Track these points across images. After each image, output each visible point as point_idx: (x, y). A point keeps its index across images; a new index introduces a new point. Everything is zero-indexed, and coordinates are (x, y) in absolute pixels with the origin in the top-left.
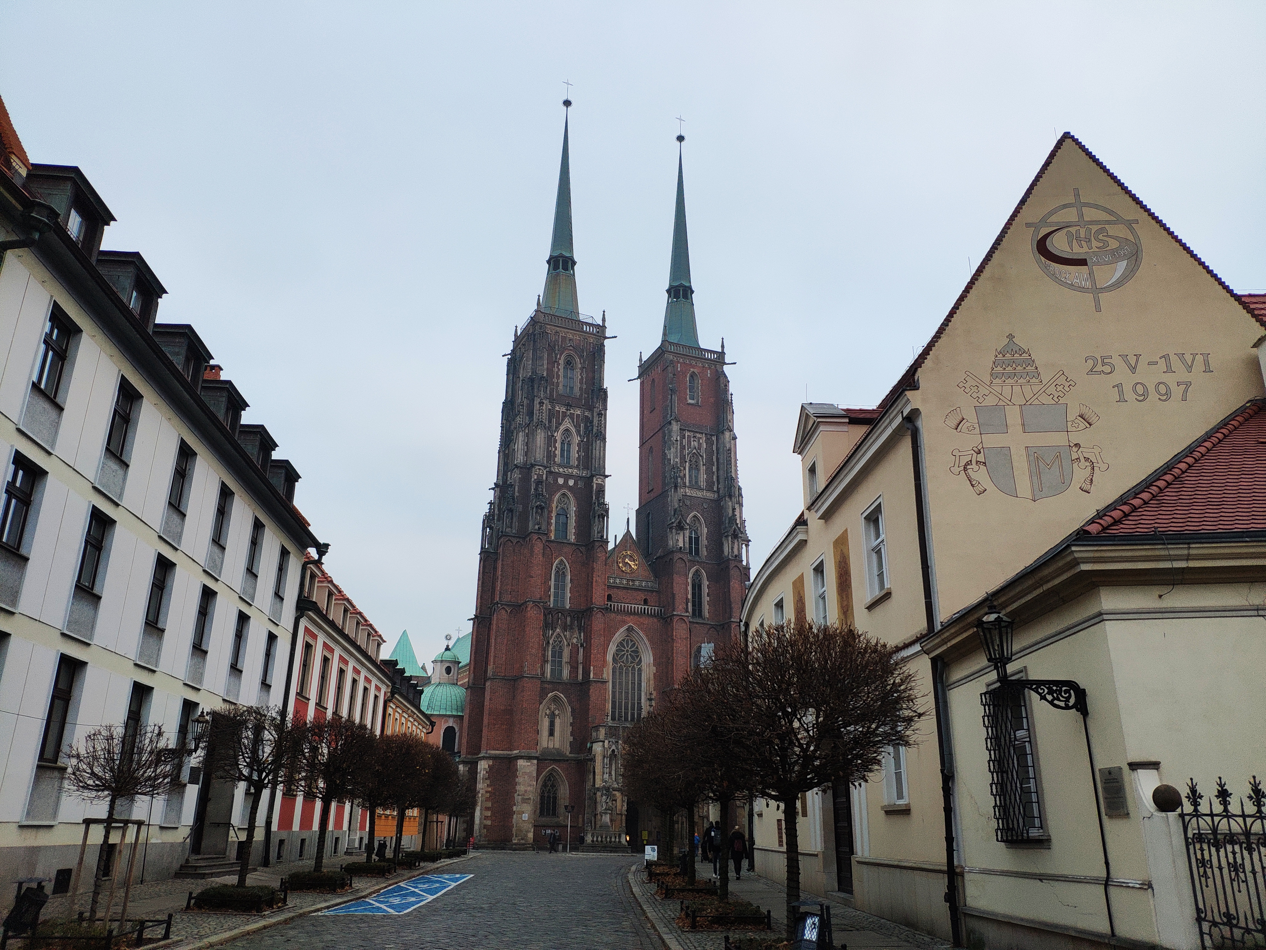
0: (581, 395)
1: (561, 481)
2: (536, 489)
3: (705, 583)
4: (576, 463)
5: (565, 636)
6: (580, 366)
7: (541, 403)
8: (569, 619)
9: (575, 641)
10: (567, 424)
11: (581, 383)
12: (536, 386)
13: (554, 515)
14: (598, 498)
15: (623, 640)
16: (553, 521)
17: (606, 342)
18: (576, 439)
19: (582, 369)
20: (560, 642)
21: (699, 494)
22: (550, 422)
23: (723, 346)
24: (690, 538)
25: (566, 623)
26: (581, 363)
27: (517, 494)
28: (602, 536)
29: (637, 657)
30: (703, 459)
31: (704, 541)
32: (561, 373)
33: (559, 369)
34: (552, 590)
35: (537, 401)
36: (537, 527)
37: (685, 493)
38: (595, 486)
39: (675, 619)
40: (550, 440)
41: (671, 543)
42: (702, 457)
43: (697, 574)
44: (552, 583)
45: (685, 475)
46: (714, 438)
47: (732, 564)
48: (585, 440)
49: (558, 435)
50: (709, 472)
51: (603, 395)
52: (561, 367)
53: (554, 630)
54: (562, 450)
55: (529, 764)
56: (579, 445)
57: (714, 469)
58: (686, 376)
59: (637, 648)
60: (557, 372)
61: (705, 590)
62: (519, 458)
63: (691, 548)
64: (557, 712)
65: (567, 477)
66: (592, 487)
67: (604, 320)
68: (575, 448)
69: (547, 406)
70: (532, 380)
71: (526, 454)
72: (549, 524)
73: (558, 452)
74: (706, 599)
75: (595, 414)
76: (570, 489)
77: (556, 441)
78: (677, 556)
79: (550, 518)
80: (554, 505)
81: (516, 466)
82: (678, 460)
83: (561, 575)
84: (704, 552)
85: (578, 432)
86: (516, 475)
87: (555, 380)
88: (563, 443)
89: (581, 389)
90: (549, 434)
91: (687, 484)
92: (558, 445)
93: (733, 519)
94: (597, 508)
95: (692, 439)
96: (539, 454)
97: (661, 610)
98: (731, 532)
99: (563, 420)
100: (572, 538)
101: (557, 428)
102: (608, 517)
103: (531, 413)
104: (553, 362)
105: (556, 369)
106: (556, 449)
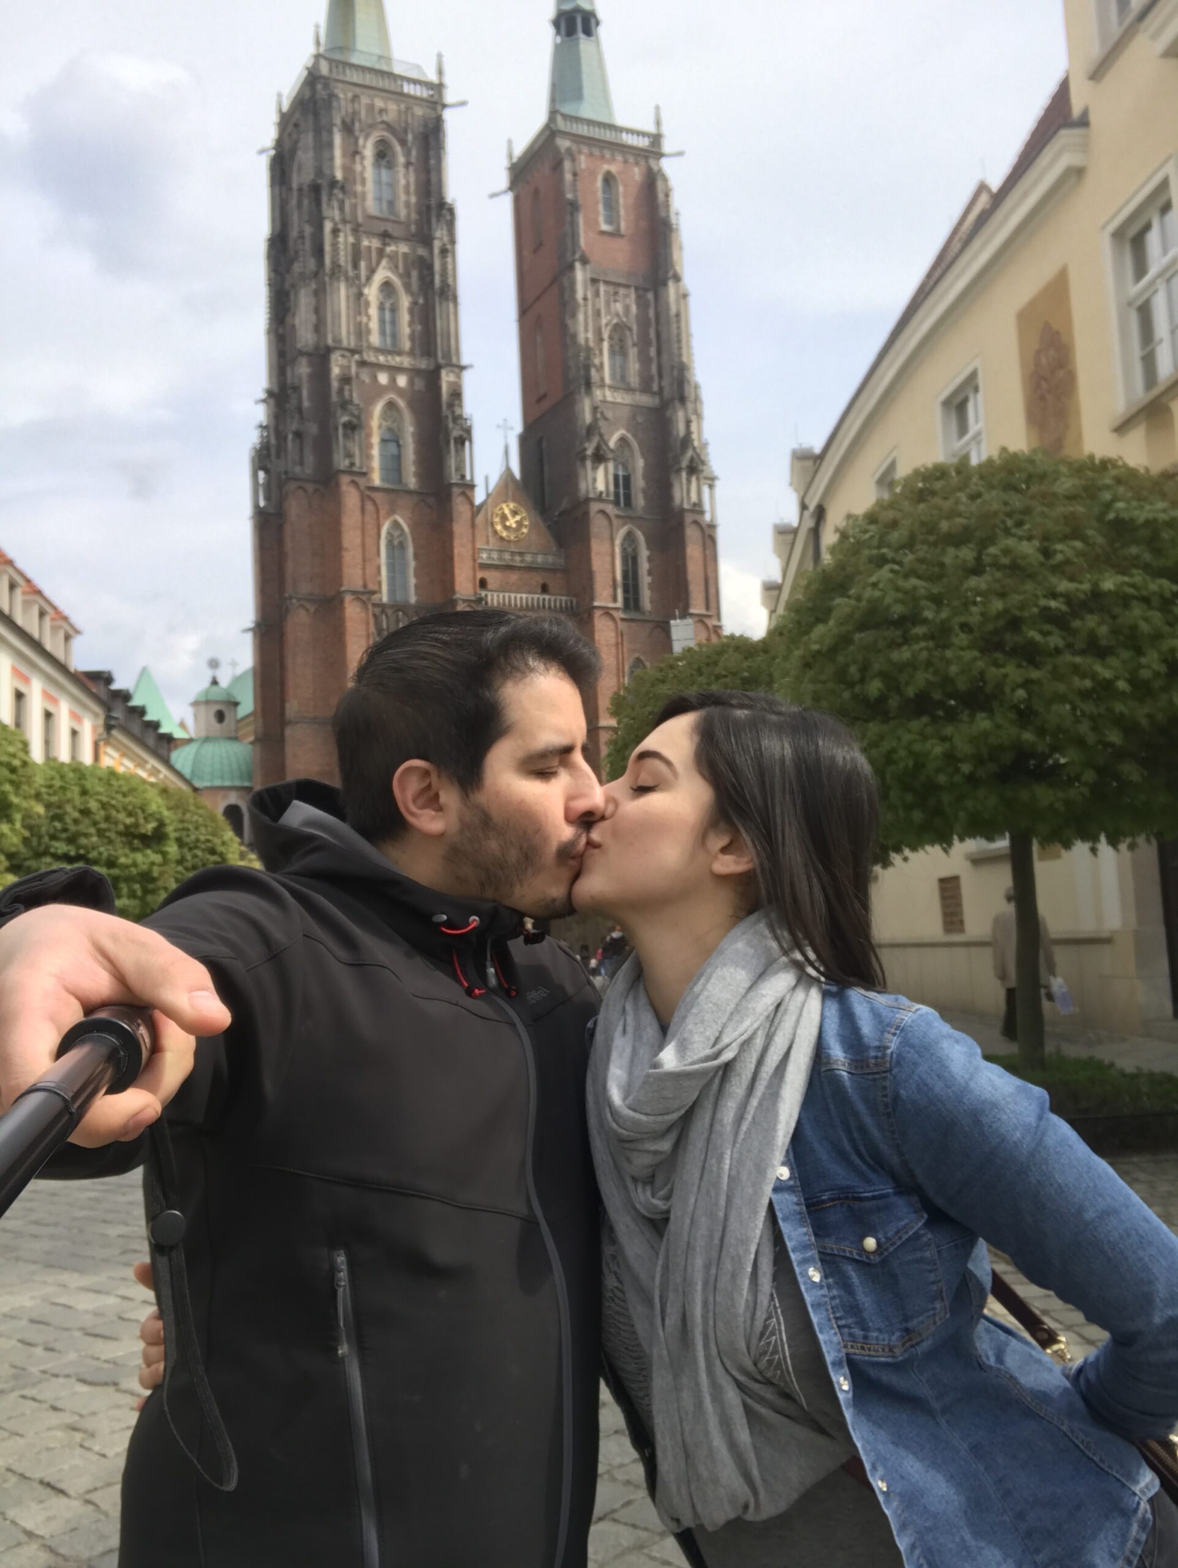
0: (408, 216)
1: (383, 378)
2: (340, 393)
3: (644, 553)
4: (408, 345)
6: (402, 160)
7: (335, 232)
10: (386, 271)
11: (407, 193)
12: (324, 198)
13: (375, 440)
14: (451, 406)
16: (375, 451)
17: (448, 115)
18: (405, 301)
19: (408, 164)
21: (628, 399)
22: (356, 266)
23: (658, 123)
24: (616, 477)
26: (404, 155)
27: (306, 404)
28: (463, 477)
30: (632, 335)
31: (639, 482)
32: (369, 174)
33: (364, 167)
34: (384, 573)
35: (328, 226)
36: (347, 461)
37: (604, 396)
38: (444, 385)
39: (597, 614)
40: (358, 304)
41: (583, 486)
42: (630, 330)
43: (630, 537)
44: (383, 561)
45: (602, 364)
46: (650, 296)
47: (689, 518)
48: (421, 301)
49: (372, 293)
50: (644, 359)
51: (446, 215)
52: (368, 163)
54: (382, 321)
56: (410, 311)
57: (653, 352)
58: (595, 179)
61: (644, 566)
63: (617, 494)
65: (394, 370)
66: (440, 387)
67: (440, 72)
68: (405, 317)
69: (346, 239)
70: (316, 189)
72: (369, 457)
73: (374, 325)
74: (645, 580)
75: (436, 251)
76: (400, 391)
77: (367, 304)
78: (594, 507)
79: (369, 446)
80: (374, 423)
81: (301, 353)
82: (590, 335)
83: (395, 548)
84: (640, 501)
85: (407, 287)
86: (303, 369)
87: (359, 188)
88: (381, 308)
89: (407, 204)
90: (356, 289)
91: (608, 380)
92: (373, 311)
93: (687, 441)
94: (450, 425)
95: (612, 299)
97: (571, 602)
98: (685, 463)
99: (378, 264)
100: (412, 482)
101: (369, 279)
102: (471, 442)
104: (354, 153)
105: (358, 167)
106: (369, 318)
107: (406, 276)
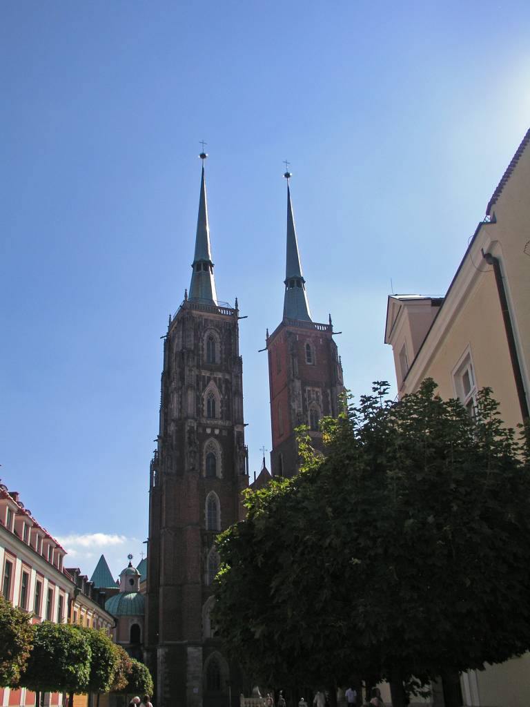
0: (221, 363)
1: (209, 431)
2: (189, 438)
4: (220, 416)
6: (219, 340)
7: (190, 370)
10: (212, 386)
11: (221, 353)
12: (185, 357)
13: (204, 458)
14: (238, 443)
16: (204, 463)
17: (239, 321)
18: (219, 398)
19: (221, 343)
22: (198, 385)
23: (330, 321)
26: (220, 338)
27: (174, 443)
28: (244, 474)
30: (321, 408)
32: (205, 347)
33: (203, 344)
34: (207, 517)
36: (191, 467)
38: (235, 433)
40: (199, 399)
42: (320, 406)
44: (206, 511)
45: (307, 421)
46: (329, 391)
48: (226, 397)
49: (205, 395)
51: (239, 361)
52: (205, 342)
54: (209, 407)
55: (196, 650)
56: (222, 401)
58: (303, 344)
60: (202, 347)
62: (176, 414)
65: (214, 427)
66: (234, 434)
67: (237, 305)
68: (218, 405)
69: (195, 372)
70: (182, 354)
71: (180, 411)
72: (201, 465)
73: (205, 408)
75: (233, 377)
76: (216, 437)
77: (203, 399)
79: (201, 460)
80: (204, 450)
81: (173, 420)
82: (301, 409)
83: (213, 506)
86: (172, 428)
87: (201, 352)
88: (209, 402)
90: (198, 393)
91: (310, 428)
94: (238, 450)
95: (312, 393)
96: (191, 410)
99: (208, 383)
100: (220, 475)
101: (204, 389)
102: (247, 458)
103: (182, 378)
104: (198, 338)
105: (201, 344)
106: (203, 405)
107: (220, 387)
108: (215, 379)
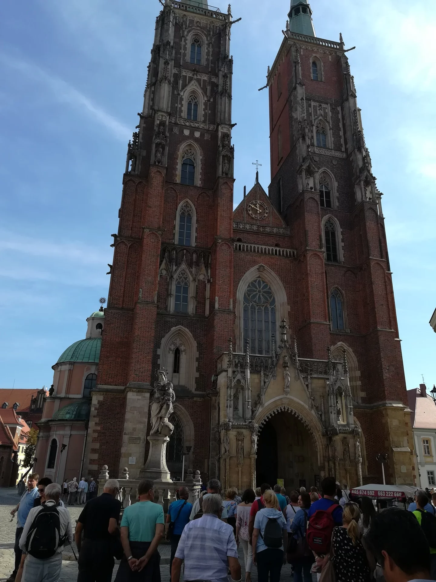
0: (208, 64)
1: (187, 132)
2: (158, 131)
3: (339, 231)
4: (203, 119)
5: (191, 272)
7: (167, 63)
8: (194, 255)
9: (201, 277)
11: (208, 55)
13: (179, 163)
14: (222, 142)
15: (255, 281)
18: (203, 100)
20: (186, 278)
21: (328, 153)
23: (341, 39)
24: (321, 191)
25: (192, 259)
26: (207, 40)
28: (227, 175)
29: (270, 298)
30: (329, 125)
31: (335, 194)
32: (188, 47)
33: (186, 43)
34: (177, 228)
37: (314, 151)
39: (309, 254)
42: (328, 122)
43: (330, 221)
44: (177, 223)
45: (312, 136)
47: (367, 206)
50: (336, 135)
52: (189, 42)
53: (178, 265)
54: (189, 109)
55: (140, 397)
56: (205, 104)
58: (309, 59)
59: (270, 288)
60: (185, 46)
61: (339, 237)
63: (322, 200)
64: (182, 348)
65: (193, 130)
67: (229, 11)
68: (201, 107)
72: (174, 168)
74: (340, 245)
76: (196, 140)
77: (182, 99)
79: (175, 164)
80: (179, 155)
83: (186, 217)
85: (205, 93)
87: (182, 51)
88: (189, 104)
89: (207, 60)
92: (185, 103)
94: (222, 150)
95: (318, 108)
96: (163, 104)
97: (293, 253)
101: (183, 88)
104: (181, 36)
105: (183, 43)
106: (182, 105)
107: (204, 90)
108: (198, 81)
